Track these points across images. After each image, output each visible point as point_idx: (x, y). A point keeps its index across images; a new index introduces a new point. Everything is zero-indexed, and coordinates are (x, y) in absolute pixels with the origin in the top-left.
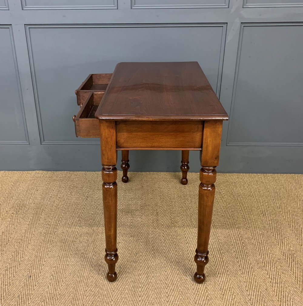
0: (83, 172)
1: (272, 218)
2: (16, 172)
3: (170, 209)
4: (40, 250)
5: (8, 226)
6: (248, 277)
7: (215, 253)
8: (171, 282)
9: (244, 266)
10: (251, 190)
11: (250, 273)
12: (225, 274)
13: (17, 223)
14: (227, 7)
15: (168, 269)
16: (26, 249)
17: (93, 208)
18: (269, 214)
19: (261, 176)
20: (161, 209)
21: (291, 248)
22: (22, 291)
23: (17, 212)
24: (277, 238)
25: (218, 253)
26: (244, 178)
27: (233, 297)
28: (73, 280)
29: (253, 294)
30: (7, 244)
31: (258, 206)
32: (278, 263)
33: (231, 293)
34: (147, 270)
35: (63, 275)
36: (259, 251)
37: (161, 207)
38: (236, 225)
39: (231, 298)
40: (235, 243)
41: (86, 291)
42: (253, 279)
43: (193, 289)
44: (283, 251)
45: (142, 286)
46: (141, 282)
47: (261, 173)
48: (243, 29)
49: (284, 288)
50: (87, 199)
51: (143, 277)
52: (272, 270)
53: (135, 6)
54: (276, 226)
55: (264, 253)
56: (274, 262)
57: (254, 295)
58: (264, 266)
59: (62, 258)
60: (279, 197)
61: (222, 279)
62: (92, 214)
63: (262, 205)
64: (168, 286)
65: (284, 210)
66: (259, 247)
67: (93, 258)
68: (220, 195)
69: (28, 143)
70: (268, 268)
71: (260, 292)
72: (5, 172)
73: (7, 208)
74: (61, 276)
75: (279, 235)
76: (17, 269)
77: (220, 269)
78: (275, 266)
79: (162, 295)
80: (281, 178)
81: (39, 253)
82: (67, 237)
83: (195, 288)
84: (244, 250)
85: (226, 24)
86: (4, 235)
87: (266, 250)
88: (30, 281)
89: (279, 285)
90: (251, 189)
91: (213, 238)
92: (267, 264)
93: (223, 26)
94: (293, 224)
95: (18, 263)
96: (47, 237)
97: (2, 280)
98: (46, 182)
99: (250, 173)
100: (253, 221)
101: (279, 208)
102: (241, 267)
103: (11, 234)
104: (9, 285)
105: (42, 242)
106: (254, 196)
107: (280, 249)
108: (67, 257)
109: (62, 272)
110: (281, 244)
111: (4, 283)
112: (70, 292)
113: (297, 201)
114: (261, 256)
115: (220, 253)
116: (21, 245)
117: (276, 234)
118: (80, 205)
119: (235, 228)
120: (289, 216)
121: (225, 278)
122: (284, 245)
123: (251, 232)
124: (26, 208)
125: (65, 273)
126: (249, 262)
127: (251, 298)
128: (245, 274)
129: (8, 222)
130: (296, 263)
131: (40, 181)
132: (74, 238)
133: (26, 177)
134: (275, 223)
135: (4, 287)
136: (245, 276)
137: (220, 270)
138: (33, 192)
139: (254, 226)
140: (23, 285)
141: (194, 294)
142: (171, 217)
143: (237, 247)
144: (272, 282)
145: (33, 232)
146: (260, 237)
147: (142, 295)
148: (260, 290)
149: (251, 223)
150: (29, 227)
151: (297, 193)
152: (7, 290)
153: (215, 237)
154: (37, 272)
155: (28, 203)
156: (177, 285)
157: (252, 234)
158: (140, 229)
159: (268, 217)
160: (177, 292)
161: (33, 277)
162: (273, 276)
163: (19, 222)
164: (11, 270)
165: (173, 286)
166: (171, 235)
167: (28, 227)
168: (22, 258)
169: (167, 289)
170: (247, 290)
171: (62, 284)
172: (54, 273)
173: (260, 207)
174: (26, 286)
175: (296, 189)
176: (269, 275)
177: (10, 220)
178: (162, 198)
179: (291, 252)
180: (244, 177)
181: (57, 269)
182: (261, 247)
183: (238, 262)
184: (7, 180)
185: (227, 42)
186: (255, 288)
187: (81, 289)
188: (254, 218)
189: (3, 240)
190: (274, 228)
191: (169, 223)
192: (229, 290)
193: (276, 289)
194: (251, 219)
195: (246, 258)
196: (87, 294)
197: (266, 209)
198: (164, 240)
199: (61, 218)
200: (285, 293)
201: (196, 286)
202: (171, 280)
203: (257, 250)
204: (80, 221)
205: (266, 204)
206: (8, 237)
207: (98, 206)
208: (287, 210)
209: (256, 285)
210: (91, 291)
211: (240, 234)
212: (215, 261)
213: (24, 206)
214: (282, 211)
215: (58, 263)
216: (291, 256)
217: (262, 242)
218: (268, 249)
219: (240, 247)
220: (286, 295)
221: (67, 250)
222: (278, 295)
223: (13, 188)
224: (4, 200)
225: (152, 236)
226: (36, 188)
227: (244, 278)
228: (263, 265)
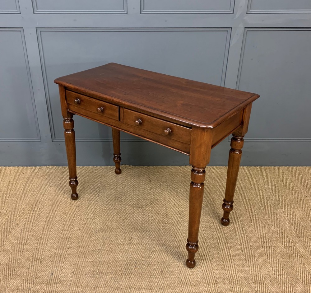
0: (93, 167)
1: (272, 210)
2: (28, 167)
3: (177, 204)
4: (59, 247)
5: (26, 224)
6: (254, 269)
7: (223, 247)
8: (184, 276)
9: (249, 259)
10: (251, 183)
11: (255, 266)
12: (232, 267)
13: (34, 220)
14: (231, 12)
15: (181, 263)
16: (45, 247)
17: (105, 203)
18: (269, 207)
19: (259, 169)
20: (170, 204)
21: (291, 241)
22: (46, 288)
23: (33, 209)
24: (278, 231)
25: (225, 247)
26: (244, 171)
27: (242, 289)
28: (92, 277)
29: (259, 286)
30: (27, 241)
31: (259, 199)
32: (279, 255)
33: (239, 286)
34: (161, 265)
35: (83, 272)
36: (262, 244)
37: (169, 201)
38: (239, 219)
39: (239, 291)
40: (240, 236)
41: (106, 287)
42: (258, 271)
43: (205, 283)
44: (283, 244)
45: (158, 281)
46: (157, 277)
47: (260, 166)
48: (246, 33)
49: (286, 279)
50: (99, 195)
51: (157, 272)
52: (275, 262)
53: (144, 11)
54: (276, 219)
55: (267, 246)
56: (276, 254)
57: (260, 288)
58: (267, 259)
59: (80, 254)
60: (277, 190)
61: (230, 273)
62: (105, 209)
63: (262, 198)
64: (182, 281)
65: (283, 203)
66: (262, 240)
67: (110, 255)
68: (223, 189)
69: (40, 140)
70: (271, 260)
71: (266, 284)
72: (17, 168)
73: (23, 204)
74: (81, 273)
75: (279, 227)
76: (39, 267)
77: (228, 262)
78: (277, 258)
79: (177, 290)
80: (278, 170)
81: (59, 250)
82: (83, 234)
83: (207, 282)
84: (248, 243)
85: (231, 29)
86: (23, 233)
87: (268, 243)
88: (52, 279)
89: (281, 277)
90: (251, 181)
91: (219, 232)
92: (270, 257)
93: (227, 31)
94: (291, 217)
95: (39, 261)
96: (64, 234)
97: (26, 278)
98: (59, 177)
99: (249, 166)
100: (255, 214)
101: (278, 201)
102: (247, 260)
103: (29, 232)
104: (33, 283)
105: (60, 239)
106: (254, 189)
107: (281, 241)
108: (85, 254)
109: (81, 269)
110: (282, 236)
111: (28, 281)
112: (91, 289)
113: (294, 194)
114: (264, 249)
115: (227, 246)
116: (40, 243)
117: (276, 227)
118: (93, 201)
119: (239, 222)
120: (287, 208)
121: (233, 271)
122: (285, 237)
123: (254, 225)
124: (41, 204)
125: (85, 270)
126: (254, 255)
127: (257, 290)
128: (251, 267)
129: (26, 220)
130: (296, 255)
131: (52, 176)
132: (91, 235)
133: (38, 173)
134: (275, 216)
135: (28, 286)
136: (251, 268)
137: (228, 264)
138: (47, 188)
139: (256, 219)
140: (47, 282)
141: (206, 288)
142: (179, 211)
143: (242, 240)
144: (275, 274)
145: (51, 229)
146: (262, 231)
147: (158, 290)
148: (265, 282)
149: (253, 216)
150: (47, 224)
151: (293, 186)
152: (31, 289)
153: (221, 231)
154: (58, 270)
155: (42, 199)
156: (190, 279)
157: (254, 227)
158: (151, 225)
159: (268, 209)
160: (190, 286)
161: (55, 274)
162: (276, 268)
163: (36, 219)
164: (33, 268)
165: (186, 280)
166: (181, 230)
167: (45, 225)
168: (42, 255)
169: (181, 283)
170: (254, 283)
171: (83, 281)
172: (75, 271)
173: (260, 200)
174: (49, 284)
175: (292, 181)
176: (273, 268)
177: (27, 217)
178: (169, 193)
179: (291, 244)
180: (244, 169)
181: (77, 266)
182: (263, 240)
183: (244, 255)
184: (20, 176)
185: (231, 45)
186: (260, 280)
187: (101, 286)
188: (255, 211)
189: (22, 238)
190: (274, 221)
191: (178, 218)
192: (237, 283)
193: (279, 281)
194: (253, 212)
195: (251, 251)
196: (107, 290)
197: (266, 202)
198: (174, 235)
199: (76, 214)
200: (287, 284)
201: (207, 280)
202: (184, 274)
203: (261, 243)
204: (94, 217)
205: (266, 197)
206: (27, 235)
207: (110, 201)
208: (285, 203)
209: (261, 278)
210: (111, 287)
211: (243, 227)
212: (222, 255)
213: (39, 202)
214: (280, 203)
215: (77, 260)
216: (291, 248)
217: (264, 235)
218: (270, 241)
219: (244, 241)
220: (288, 287)
221: (85, 246)
222: (281, 286)
223: (27, 185)
224: (19, 197)
225: (163, 231)
226: (50, 184)
227: (250, 270)
228: (267, 257)
